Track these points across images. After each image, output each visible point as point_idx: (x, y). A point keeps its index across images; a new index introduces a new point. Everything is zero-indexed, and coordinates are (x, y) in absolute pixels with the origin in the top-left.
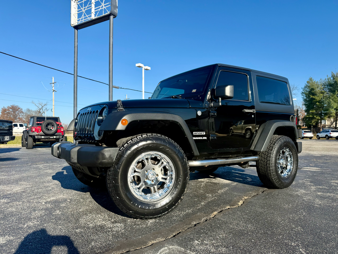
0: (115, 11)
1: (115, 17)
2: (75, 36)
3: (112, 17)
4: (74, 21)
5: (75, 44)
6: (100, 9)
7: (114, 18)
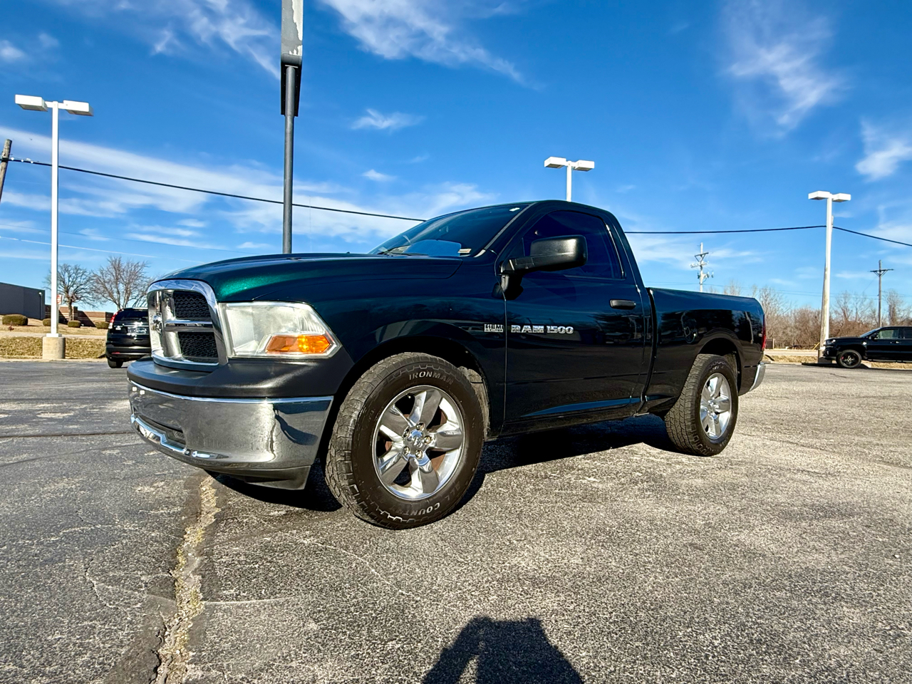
0: (293, 53)
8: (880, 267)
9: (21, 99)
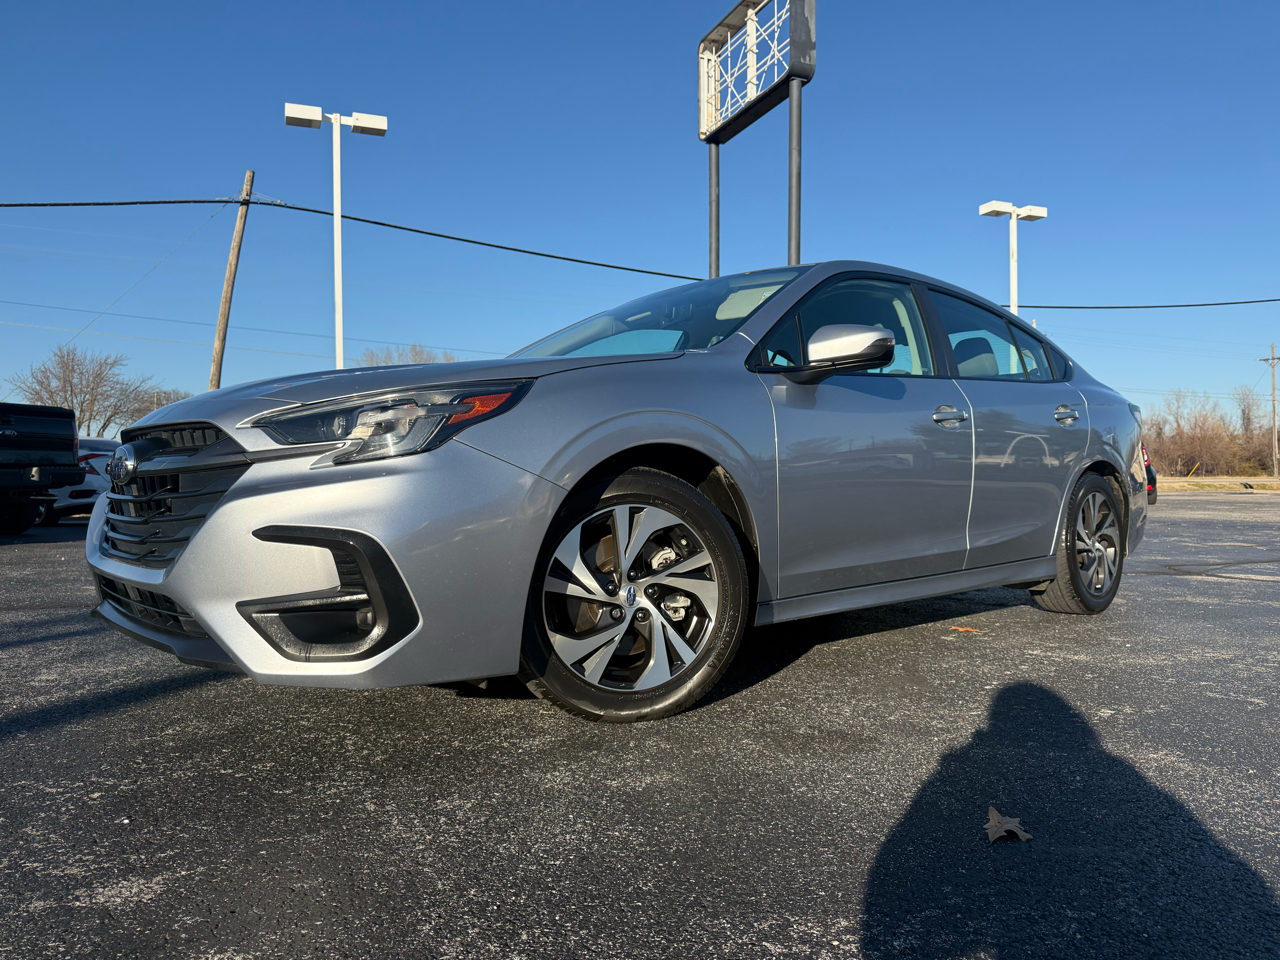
0: (805, 59)
1: (809, 81)
2: (710, 169)
3: (795, 84)
4: (710, 120)
5: (710, 195)
6: (768, 64)
7: (803, 84)
8: (1273, 352)
9: (293, 110)
